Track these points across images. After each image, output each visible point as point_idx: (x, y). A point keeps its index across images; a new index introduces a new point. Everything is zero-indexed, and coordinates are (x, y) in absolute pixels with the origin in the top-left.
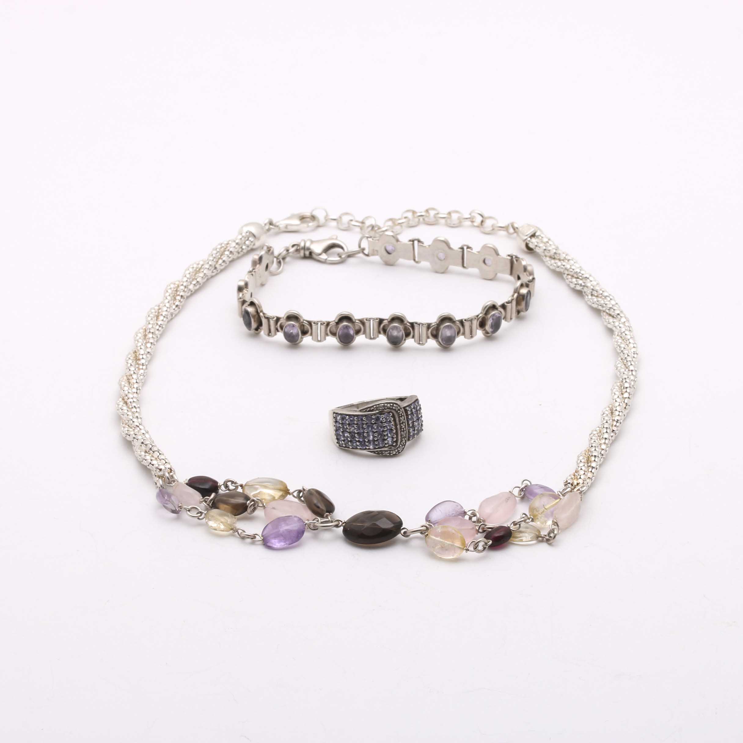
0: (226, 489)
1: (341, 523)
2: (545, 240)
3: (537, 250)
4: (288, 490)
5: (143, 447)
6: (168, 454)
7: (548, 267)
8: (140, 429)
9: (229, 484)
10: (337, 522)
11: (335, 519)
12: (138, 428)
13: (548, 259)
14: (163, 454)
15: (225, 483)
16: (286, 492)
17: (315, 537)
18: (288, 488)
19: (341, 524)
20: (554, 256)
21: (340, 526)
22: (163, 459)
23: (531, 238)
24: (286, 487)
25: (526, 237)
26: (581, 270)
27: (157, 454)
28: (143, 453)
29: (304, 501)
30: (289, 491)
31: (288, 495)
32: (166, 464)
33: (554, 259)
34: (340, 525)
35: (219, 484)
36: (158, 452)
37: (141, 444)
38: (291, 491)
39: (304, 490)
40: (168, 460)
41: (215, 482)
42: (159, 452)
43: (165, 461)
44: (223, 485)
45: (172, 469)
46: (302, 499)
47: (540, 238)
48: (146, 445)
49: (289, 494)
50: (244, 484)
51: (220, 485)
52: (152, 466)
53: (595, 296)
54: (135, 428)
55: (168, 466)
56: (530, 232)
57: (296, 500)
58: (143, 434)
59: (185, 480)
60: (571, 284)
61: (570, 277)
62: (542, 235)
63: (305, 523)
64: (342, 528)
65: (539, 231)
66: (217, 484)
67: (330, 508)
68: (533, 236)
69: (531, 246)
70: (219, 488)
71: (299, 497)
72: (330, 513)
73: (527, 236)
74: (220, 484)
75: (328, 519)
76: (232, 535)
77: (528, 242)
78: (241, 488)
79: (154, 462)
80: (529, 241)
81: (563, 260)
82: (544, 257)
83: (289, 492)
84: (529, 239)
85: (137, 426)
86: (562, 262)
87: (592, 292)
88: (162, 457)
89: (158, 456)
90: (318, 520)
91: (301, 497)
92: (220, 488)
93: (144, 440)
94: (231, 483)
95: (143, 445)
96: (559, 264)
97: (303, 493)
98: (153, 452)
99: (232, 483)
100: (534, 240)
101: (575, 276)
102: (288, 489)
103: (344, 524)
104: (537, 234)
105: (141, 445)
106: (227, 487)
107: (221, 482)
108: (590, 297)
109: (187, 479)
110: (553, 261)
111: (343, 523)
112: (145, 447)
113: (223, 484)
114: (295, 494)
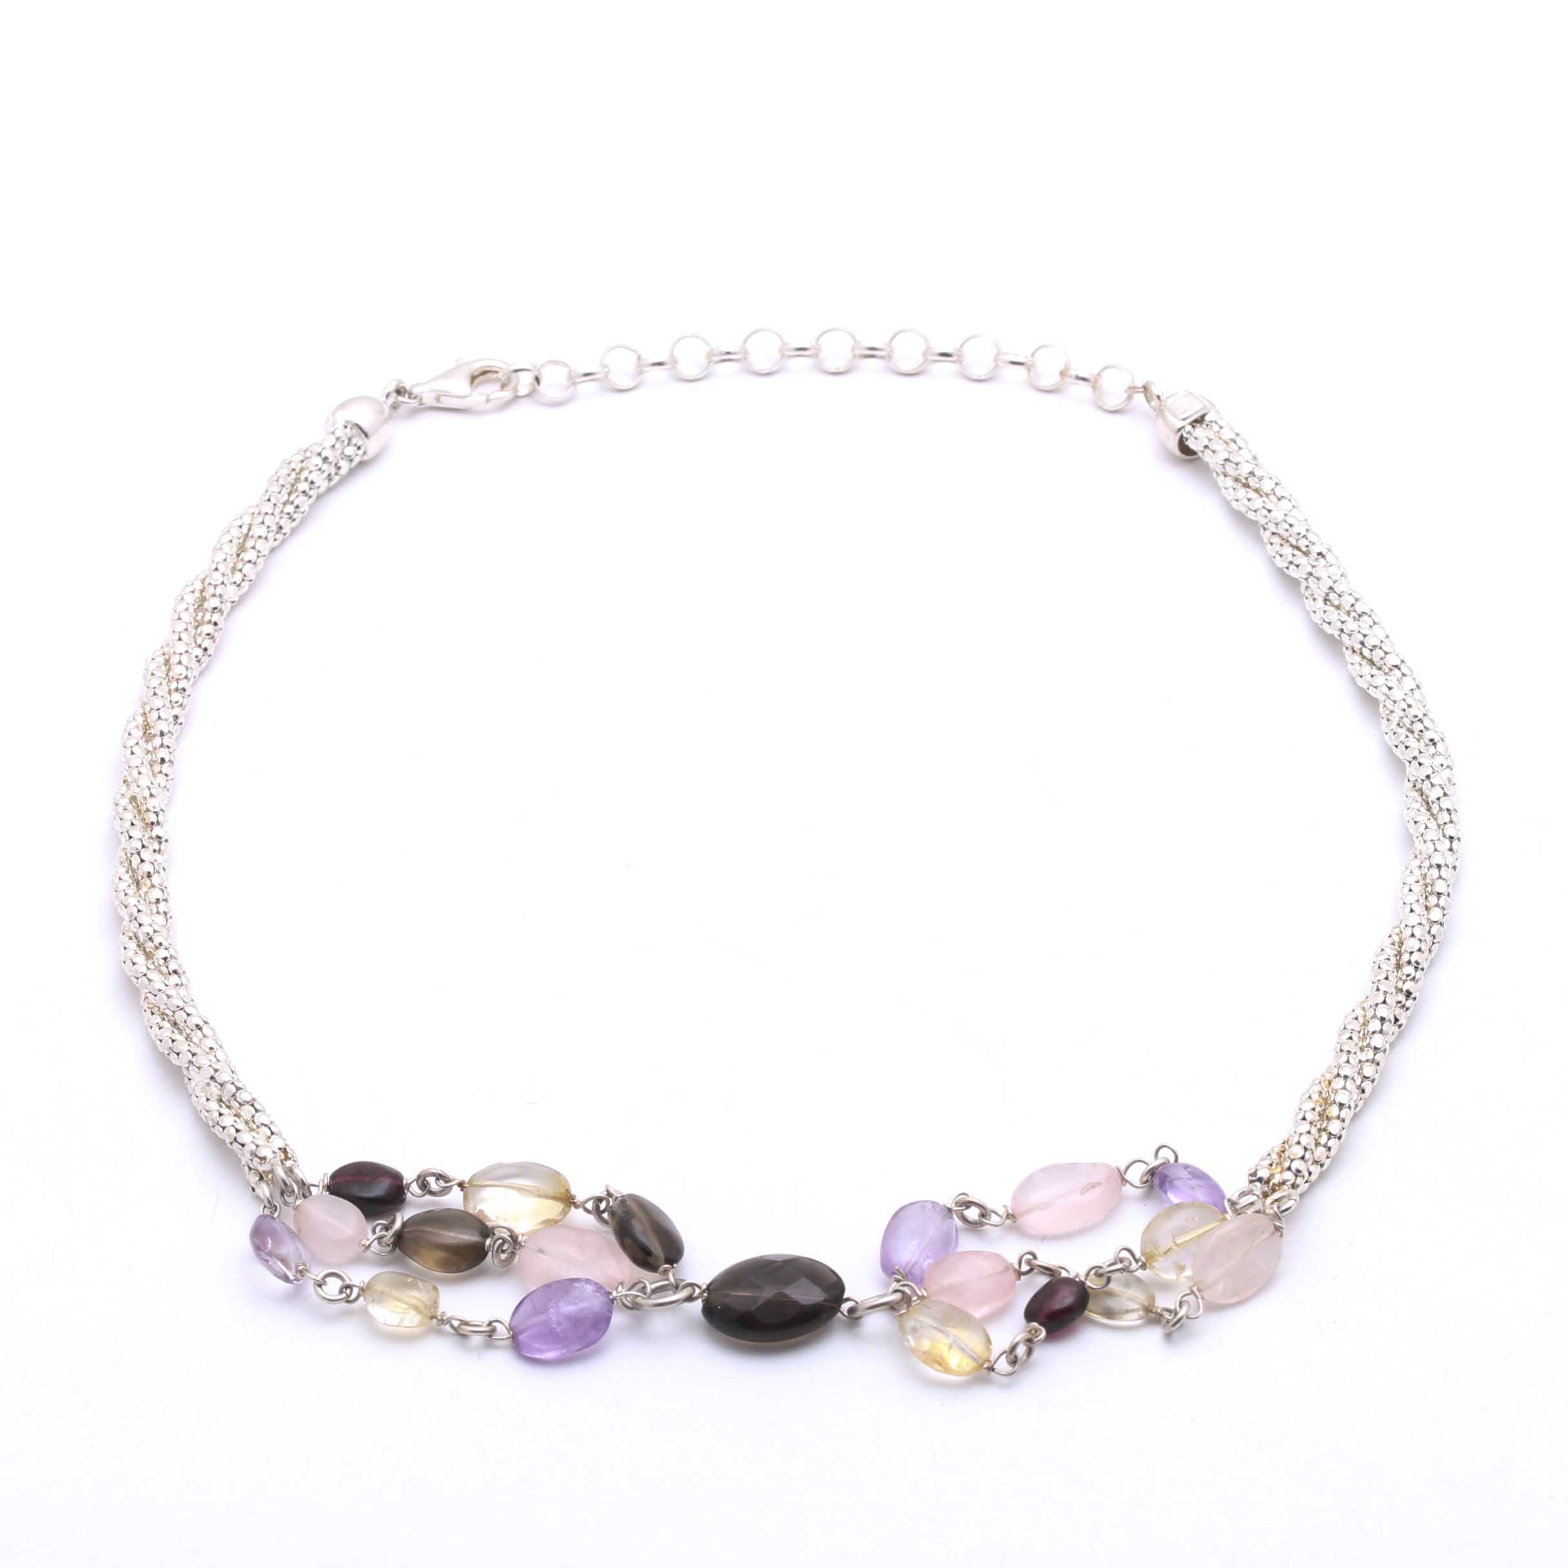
0: (424, 1192)
1: (698, 1291)
2: (1227, 434)
3: (1207, 457)
4: (573, 1197)
5: (214, 1089)
6: (273, 1110)
7: (1228, 504)
8: (205, 1036)
9: (431, 1180)
10: (689, 1288)
11: (684, 1281)
12: (198, 1031)
13: (1229, 482)
14: (264, 1111)
15: (422, 1178)
16: (568, 1200)
17: (637, 1328)
18: (573, 1192)
19: (699, 1294)
20: (1247, 479)
21: (697, 1298)
22: (266, 1125)
23: (1193, 427)
24: (568, 1191)
25: (1183, 423)
26: (1307, 530)
27: (247, 1111)
28: (214, 1105)
29: (610, 1222)
30: (573, 1199)
31: (573, 1208)
32: (273, 1136)
33: (1246, 486)
34: (696, 1294)
35: (405, 1182)
36: (252, 1105)
37: (208, 1081)
38: (580, 1198)
39: (609, 1194)
40: (276, 1126)
41: (396, 1177)
42: (255, 1105)
43: (269, 1128)
44: (415, 1182)
45: (288, 1150)
46: (605, 1215)
47: (1216, 428)
48: (222, 1085)
49: (576, 1206)
50: (467, 1181)
51: (408, 1183)
52: (241, 1147)
53: (1332, 605)
54: (192, 1030)
55: (277, 1143)
56: (1193, 412)
57: (591, 1219)
58: (211, 1048)
59: (322, 1178)
60: (1278, 557)
61: (1276, 540)
62: (1221, 423)
63: (611, 1297)
64: (698, 1305)
65: (1213, 411)
66: (402, 1181)
67: (673, 1251)
68: (1199, 421)
69: (1191, 444)
70: (406, 1191)
71: (598, 1213)
72: (672, 1265)
73: (1184, 419)
74: (407, 1181)
75: (668, 1280)
76: (439, 1332)
77: (1185, 435)
78: (459, 1189)
79: (245, 1137)
80: (1189, 433)
81: (1267, 495)
82: (1222, 477)
83: (575, 1201)
84: (1189, 428)
85: (197, 1026)
86: (1265, 499)
87: (1327, 595)
88: (260, 1118)
89: (253, 1116)
90: (642, 1285)
91: (603, 1212)
92: (408, 1190)
93: (216, 1071)
94: (434, 1178)
95: (213, 1084)
96: (1258, 503)
97: (608, 1202)
98: (241, 1105)
99: (437, 1179)
100: (1199, 432)
101: (1293, 541)
102: (571, 1196)
103: (705, 1294)
104: (1207, 418)
105: (209, 1085)
106: (424, 1186)
107: (409, 1175)
108: (1320, 603)
109: (327, 1174)
110: (1242, 492)
111: (704, 1291)
112: (221, 1090)
113: (417, 1180)
114: (589, 1205)
